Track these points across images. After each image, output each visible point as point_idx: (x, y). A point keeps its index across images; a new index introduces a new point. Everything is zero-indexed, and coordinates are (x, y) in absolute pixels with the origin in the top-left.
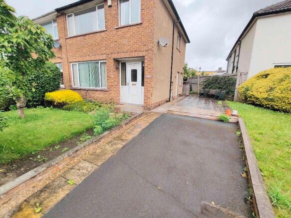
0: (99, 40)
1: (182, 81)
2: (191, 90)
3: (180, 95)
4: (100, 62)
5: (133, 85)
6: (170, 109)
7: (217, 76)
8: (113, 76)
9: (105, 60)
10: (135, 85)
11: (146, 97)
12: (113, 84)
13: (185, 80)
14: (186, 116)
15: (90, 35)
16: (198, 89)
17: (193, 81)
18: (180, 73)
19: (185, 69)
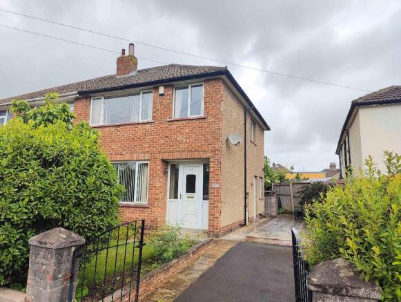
0: (140, 133)
1: (262, 190)
2: (280, 206)
3: (261, 216)
4: (137, 163)
5: (188, 197)
6: (250, 235)
7: (320, 182)
8: (158, 184)
9: (148, 160)
10: (193, 197)
11: (213, 217)
12: (157, 197)
13: (268, 187)
14: (275, 245)
15: (126, 127)
16: (290, 204)
17: (282, 190)
18: (258, 178)
19: (266, 169)
